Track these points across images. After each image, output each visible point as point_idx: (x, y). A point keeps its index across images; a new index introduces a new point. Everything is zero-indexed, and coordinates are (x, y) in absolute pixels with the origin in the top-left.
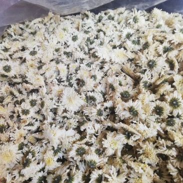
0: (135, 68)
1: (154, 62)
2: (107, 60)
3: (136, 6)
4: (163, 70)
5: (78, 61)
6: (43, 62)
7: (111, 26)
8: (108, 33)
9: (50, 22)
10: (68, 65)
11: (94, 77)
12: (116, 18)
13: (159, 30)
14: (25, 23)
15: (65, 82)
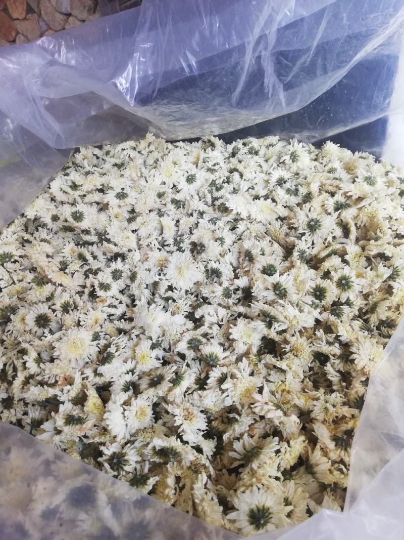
0: (288, 231)
1: (317, 221)
2: (244, 215)
3: (297, 135)
4: (330, 234)
5: (195, 215)
6: (137, 211)
7: (252, 163)
8: (247, 175)
9: (147, 150)
10: (178, 221)
11: (221, 240)
12: (261, 153)
13: (332, 175)
14: (105, 147)
15: (172, 246)
